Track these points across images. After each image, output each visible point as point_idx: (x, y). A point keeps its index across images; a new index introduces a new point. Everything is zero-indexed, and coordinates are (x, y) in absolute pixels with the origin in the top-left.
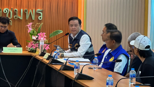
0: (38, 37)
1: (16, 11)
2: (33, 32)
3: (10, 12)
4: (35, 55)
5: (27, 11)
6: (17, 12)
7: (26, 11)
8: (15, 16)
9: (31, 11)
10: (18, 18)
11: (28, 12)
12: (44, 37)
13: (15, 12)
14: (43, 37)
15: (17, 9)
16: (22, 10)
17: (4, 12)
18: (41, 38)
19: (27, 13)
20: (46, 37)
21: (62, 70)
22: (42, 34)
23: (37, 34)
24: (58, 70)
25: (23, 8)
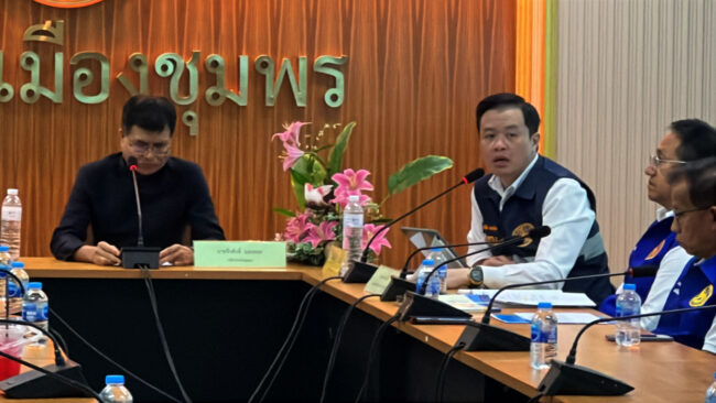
0: (333, 189)
1: (215, 64)
2: (310, 167)
3: (186, 73)
4: (321, 280)
5: (272, 66)
6: (221, 73)
7: (265, 65)
8: (210, 92)
9: (286, 63)
10: (228, 100)
11: (272, 73)
12: (364, 192)
13: (211, 70)
14: (358, 191)
15: (219, 59)
16: (244, 61)
17: (159, 70)
18: (346, 195)
19: (269, 74)
20: (372, 189)
21: (470, 350)
22: (350, 175)
23: (330, 175)
24: (446, 352)
25: (250, 54)
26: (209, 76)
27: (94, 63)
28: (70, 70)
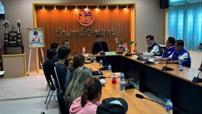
2: (119, 43)
4: (123, 55)
7: (106, 31)
10: (103, 35)
12: (127, 46)
17: (96, 32)
22: (124, 44)
26: (101, 32)
27: (89, 32)
28: (87, 32)
